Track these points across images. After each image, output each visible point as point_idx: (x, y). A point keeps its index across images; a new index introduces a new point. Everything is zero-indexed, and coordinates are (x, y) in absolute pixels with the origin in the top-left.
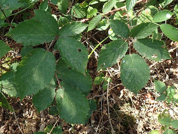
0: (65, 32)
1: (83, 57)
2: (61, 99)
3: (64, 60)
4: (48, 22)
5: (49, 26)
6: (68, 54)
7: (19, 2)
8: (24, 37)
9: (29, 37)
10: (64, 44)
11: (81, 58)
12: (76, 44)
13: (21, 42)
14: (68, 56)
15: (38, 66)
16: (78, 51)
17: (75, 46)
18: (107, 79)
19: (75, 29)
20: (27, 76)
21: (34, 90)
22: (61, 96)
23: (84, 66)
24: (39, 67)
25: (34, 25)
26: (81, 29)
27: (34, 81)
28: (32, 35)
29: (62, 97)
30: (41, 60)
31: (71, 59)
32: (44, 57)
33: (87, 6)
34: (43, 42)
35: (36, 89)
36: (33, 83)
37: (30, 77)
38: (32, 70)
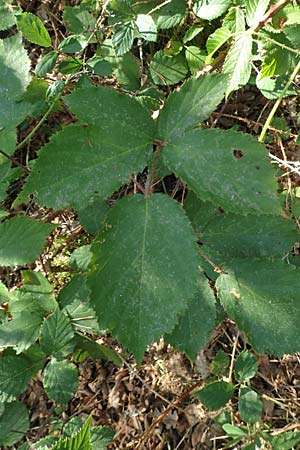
0: (173, 122)
1: (258, 168)
2: (237, 303)
3: (209, 199)
4: (117, 114)
5: (124, 124)
6: (211, 180)
7: (19, 102)
8: (68, 186)
9: (84, 180)
10: (188, 155)
11: (252, 174)
12: (220, 142)
13: (65, 204)
14: (214, 183)
15: (143, 250)
16: (236, 160)
17: (220, 148)
18: (295, 192)
19: (197, 102)
20: (127, 291)
21: (163, 321)
22: (232, 295)
23: (269, 192)
24: (146, 250)
25: (83, 141)
26: (215, 92)
27: (151, 295)
28: (88, 170)
29: (238, 296)
30: (142, 228)
31: (226, 188)
32: (148, 217)
33: (181, 49)
34: (128, 177)
35: (168, 315)
36: (151, 302)
37: (134, 292)
38: (132, 267)
